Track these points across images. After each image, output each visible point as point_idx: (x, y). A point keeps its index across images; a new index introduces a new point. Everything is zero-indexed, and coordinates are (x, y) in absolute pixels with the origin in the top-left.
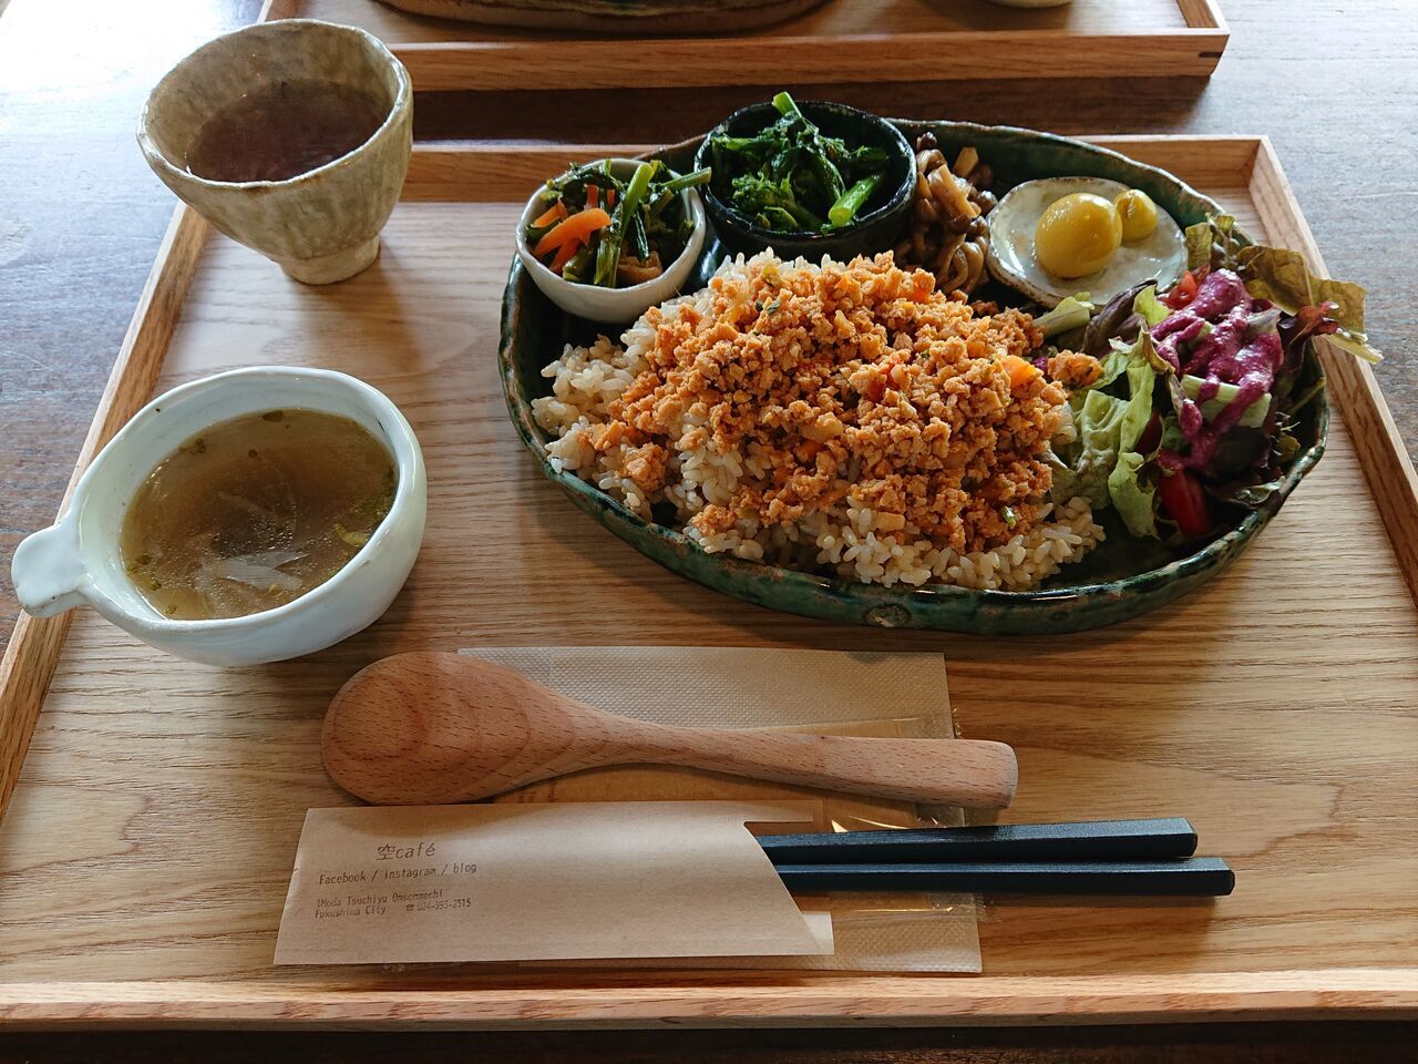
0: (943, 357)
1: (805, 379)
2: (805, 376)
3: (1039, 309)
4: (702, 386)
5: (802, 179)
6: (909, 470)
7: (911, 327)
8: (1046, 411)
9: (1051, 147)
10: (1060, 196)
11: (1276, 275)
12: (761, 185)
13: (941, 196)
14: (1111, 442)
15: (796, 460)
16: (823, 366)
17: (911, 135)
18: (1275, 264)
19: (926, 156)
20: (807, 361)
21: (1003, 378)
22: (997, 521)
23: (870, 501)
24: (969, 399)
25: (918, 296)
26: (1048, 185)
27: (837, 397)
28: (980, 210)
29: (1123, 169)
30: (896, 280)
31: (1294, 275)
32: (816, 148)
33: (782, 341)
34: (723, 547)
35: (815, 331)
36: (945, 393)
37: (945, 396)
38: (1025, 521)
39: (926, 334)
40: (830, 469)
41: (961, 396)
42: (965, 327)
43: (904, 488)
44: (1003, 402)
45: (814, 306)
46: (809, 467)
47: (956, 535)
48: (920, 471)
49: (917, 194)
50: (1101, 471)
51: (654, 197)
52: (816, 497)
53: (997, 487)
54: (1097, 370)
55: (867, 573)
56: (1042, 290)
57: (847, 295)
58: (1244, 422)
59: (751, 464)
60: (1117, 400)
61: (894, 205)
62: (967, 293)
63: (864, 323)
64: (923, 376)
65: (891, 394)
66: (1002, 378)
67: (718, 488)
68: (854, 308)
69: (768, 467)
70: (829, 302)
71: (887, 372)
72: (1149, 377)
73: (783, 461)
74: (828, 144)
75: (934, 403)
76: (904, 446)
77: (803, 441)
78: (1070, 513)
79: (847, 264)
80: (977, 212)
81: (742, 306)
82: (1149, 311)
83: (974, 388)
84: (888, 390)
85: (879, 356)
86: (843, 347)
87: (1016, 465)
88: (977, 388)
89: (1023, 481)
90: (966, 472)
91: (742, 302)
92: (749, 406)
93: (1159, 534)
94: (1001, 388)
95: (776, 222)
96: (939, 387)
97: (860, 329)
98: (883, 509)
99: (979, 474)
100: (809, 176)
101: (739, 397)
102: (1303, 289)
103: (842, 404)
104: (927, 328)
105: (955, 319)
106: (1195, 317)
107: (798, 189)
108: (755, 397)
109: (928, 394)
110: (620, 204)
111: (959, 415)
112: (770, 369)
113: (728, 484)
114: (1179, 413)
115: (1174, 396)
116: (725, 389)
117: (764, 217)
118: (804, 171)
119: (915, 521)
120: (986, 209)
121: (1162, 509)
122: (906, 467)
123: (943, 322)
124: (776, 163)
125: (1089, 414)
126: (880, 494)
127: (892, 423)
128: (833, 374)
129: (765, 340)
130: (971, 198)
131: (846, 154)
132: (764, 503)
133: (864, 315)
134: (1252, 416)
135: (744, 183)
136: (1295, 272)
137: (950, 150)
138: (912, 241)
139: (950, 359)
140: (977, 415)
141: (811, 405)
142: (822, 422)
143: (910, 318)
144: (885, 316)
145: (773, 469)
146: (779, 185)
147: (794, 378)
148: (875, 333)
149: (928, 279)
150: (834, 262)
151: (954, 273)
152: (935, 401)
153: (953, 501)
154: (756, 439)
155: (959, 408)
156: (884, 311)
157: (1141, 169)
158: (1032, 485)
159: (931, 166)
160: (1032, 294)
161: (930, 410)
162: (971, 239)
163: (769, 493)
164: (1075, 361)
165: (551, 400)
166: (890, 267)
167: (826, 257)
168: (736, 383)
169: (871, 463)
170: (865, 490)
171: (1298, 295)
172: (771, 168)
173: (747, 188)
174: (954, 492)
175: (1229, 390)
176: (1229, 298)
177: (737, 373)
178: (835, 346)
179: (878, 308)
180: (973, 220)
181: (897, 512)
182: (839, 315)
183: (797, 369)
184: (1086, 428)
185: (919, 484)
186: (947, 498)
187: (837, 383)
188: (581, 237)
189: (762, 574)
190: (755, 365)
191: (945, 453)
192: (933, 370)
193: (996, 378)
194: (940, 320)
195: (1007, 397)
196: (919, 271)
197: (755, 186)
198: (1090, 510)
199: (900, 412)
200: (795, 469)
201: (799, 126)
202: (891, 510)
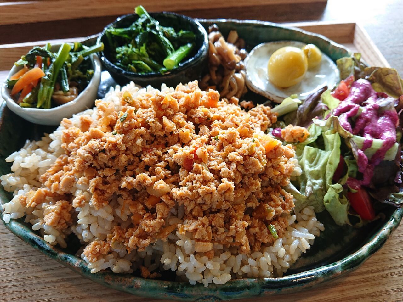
0: (226, 140)
1: (146, 159)
2: (146, 157)
3: (273, 104)
4: (85, 167)
5: (152, 47)
6: (213, 210)
7: (208, 122)
8: (286, 163)
9: (270, 29)
10: (275, 50)
11: (384, 80)
12: (130, 50)
13: (220, 52)
14: (321, 175)
15: (146, 208)
16: (158, 149)
17: (206, 26)
18: (382, 75)
19: (213, 35)
20: (148, 146)
21: (261, 150)
22: (267, 234)
23: (190, 235)
24: (242, 165)
25: (210, 104)
26: (270, 45)
27: (167, 168)
28: (240, 58)
29: (303, 36)
30: (197, 97)
31: (392, 80)
32: (157, 31)
33: (131, 137)
34: (105, 267)
35: (152, 129)
36: (229, 161)
37: (229, 163)
38: (282, 230)
39: (216, 126)
40: (165, 214)
41: (238, 163)
42: (237, 120)
43: (210, 225)
44: (262, 164)
45: (149, 115)
46: (152, 213)
47: (244, 248)
48: (219, 211)
49: (209, 51)
50: (318, 192)
51: (74, 59)
52: (158, 232)
53: (264, 211)
54: (307, 134)
55: (193, 279)
56: (274, 94)
57: (169, 107)
58: (386, 158)
59: (118, 212)
60: (320, 150)
61: (198, 57)
62: (238, 98)
63: (181, 122)
64: (216, 152)
65: (197, 167)
66: (259, 150)
67: (100, 228)
68: (175, 113)
69: (129, 213)
70: (159, 111)
71: (194, 152)
72: (338, 139)
73: (137, 210)
74: (165, 30)
75: (223, 170)
76: (207, 198)
77: (149, 196)
78: (304, 217)
79: (175, 88)
80: (239, 59)
81: (109, 116)
82: (328, 102)
83: (245, 158)
84: (195, 164)
85: (191, 141)
86: (170, 137)
87: (274, 197)
88: (247, 157)
89: (278, 205)
90: (246, 204)
91: (109, 114)
92: (113, 177)
93: (351, 222)
94: (260, 156)
95: (139, 68)
96: (225, 157)
97: (179, 125)
98: (198, 240)
99: (253, 205)
100: (156, 46)
101: (107, 172)
102: (398, 86)
103: (169, 172)
104: (216, 122)
105: (231, 116)
106: (353, 104)
107: (150, 52)
108: (118, 171)
109: (219, 163)
110: (52, 65)
111: (238, 174)
112: (124, 155)
113: (105, 226)
114: (357, 158)
115: (354, 150)
116: (99, 168)
117: (132, 66)
118: (153, 43)
119: (219, 242)
120: (243, 57)
121: (351, 209)
122: (210, 209)
123: (225, 118)
124: (138, 40)
125: (307, 159)
126: (196, 230)
127: (198, 185)
128: (164, 153)
129: (119, 138)
130: (236, 53)
131: (174, 35)
132: (125, 238)
133: (180, 117)
134: (389, 155)
135: (122, 50)
136: (392, 78)
137: (225, 31)
138: (210, 75)
139: (230, 141)
140: (248, 173)
141: (150, 176)
142: (157, 186)
143: (206, 117)
144: (193, 116)
145: (132, 215)
146: (139, 50)
147: (141, 158)
148: (187, 128)
149: (215, 95)
150: (168, 88)
151: (231, 89)
152: (224, 168)
153: (240, 230)
154: (120, 196)
155: (238, 170)
156: (193, 114)
157: (310, 36)
158: (284, 207)
159: (216, 39)
160: (269, 97)
161: (221, 173)
162: (238, 72)
163: (130, 230)
164: (295, 131)
165: (10, 176)
166: (196, 89)
167: (164, 85)
168: (105, 165)
169: (189, 209)
170: (186, 229)
171: (395, 89)
172: (135, 42)
173: (122, 53)
174: (240, 223)
175: (378, 143)
176: (366, 93)
177: (103, 158)
178: (165, 136)
179: (189, 113)
180: (238, 63)
181: (206, 241)
182: (165, 119)
183: (142, 153)
184: (307, 168)
185: (219, 219)
186: (236, 227)
187: (166, 159)
188: (32, 83)
189: (128, 284)
190: (113, 153)
191: (232, 199)
192: (221, 148)
193: (257, 150)
194: (223, 117)
195: (265, 161)
196: (211, 90)
197: (127, 51)
198: (314, 214)
199: (203, 177)
200: (144, 214)
201: (148, 21)
202: (203, 240)
